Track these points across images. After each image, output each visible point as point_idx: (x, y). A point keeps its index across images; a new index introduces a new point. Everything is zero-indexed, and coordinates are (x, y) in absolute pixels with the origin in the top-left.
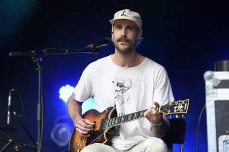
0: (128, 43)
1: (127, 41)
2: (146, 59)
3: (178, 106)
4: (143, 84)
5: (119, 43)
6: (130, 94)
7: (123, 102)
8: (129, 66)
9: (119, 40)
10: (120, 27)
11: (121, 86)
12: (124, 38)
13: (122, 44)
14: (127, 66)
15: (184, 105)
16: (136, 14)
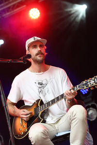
1: (42, 54)
3: (90, 82)
4: (54, 81)
5: (38, 56)
6: (49, 87)
7: (45, 94)
11: (41, 84)
13: (40, 57)
15: (94, 80)
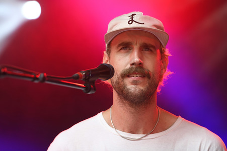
0: (146, 79)
1: (145, 75)
2: (180, 120)
5: (128, 81)
8: (147, 132)
9: (126, 75)
10: (126, 47)
12: (138, 70)
13: (135, 83)
14: (141, 130)
16: (158, 22)
